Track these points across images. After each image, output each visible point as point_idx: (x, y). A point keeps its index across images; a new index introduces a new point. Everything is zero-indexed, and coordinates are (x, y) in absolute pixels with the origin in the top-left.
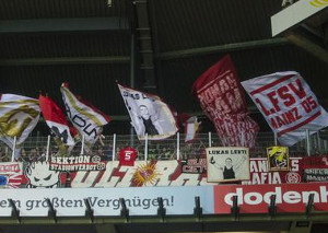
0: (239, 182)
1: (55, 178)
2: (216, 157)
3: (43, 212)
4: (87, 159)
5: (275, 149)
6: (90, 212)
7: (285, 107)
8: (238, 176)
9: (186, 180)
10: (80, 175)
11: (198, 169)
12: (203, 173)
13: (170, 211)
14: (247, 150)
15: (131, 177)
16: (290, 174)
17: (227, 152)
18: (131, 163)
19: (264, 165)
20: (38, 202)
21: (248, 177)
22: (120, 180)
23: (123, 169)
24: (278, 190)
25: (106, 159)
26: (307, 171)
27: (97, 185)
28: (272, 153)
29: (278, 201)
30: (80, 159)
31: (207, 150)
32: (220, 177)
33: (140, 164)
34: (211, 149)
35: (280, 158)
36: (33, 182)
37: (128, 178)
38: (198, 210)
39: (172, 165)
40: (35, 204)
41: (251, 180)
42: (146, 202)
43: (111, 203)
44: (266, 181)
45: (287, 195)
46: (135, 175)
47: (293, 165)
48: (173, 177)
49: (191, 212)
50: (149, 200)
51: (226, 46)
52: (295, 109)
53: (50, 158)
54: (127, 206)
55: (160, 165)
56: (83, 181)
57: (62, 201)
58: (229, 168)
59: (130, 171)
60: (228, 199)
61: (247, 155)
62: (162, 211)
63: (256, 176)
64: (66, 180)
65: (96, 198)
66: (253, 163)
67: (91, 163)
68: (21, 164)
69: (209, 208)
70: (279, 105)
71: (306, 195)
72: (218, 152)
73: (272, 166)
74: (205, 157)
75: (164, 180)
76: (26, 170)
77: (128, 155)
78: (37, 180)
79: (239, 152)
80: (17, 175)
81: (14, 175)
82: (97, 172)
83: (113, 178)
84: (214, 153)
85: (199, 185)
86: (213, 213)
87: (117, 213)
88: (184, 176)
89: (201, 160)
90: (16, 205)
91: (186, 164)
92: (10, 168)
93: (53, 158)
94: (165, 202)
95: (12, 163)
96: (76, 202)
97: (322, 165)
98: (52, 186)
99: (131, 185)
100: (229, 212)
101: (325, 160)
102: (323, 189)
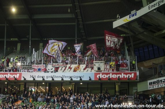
0: (101, 71)
3: (50, 79)
4: (62, 64)
6: (62, 79)
8: (101, 70)
9: (88, 70)
10: (60, 68)
12: (92, 68)
13: (83, 79)
14: (104, 62)
17: (99, 63)
19: (108, 67)
20: (49, 76)
22: (71, 70)
23: (71, 67)
24: (111, 74)
25: (67, 64)
26: (120, 68)
27: (65, 71)
30: (60, 64)
31: (94, 62)
33: (76, 65)
35: (113, 66)
36: (48, 70)
37: (73, 69)
38: (90, 79)
39: (84, 66)
40: (48, 77)
41: (104, 71)
42: (77, 77)
43: (68, 77)
44: (108, 71)
45: (113, 75)
46: (75, 69)
48: (84, 69)
49: (89, 80)
51: (104, 21)
53: (52, 64)
54: (72, 78)
55: (81, 66)
56: (61, 70)
57: (55, 76)
58: (99, 67)
59: (73, 67)
60: (98, 76)
61: (104, 64)
62: (81, 79)
64: (56, 70)
65: (64, 76)
66: (105, 66)
67: (63, 65)
68: (45, 65)
69: (93, 79)
71: (118, 75)
73: (110, 68)
75: (82, 70)
76: (46, 67)
78: (49, 70)
79: (102, 63)
80: (44, 68)
81: (43, 68)
82: (65, 68)
83: (69, 69)
84: (95, 63)
85: (91, 71)
86: (94, 80)
87: (70, 80)
88: (87, 69)
89: (92, 64)
90: (44, 77)
91: (88, 66)
92: (42, 66)
93: (53, 63)
94: (82, 77)
95: (42, 65)
96: (59, 76)
97: (124, 67)
98: (53, 71)
99: (74, 72)
100: (98, 80)
101: (124, 65)
102: (122, 74)
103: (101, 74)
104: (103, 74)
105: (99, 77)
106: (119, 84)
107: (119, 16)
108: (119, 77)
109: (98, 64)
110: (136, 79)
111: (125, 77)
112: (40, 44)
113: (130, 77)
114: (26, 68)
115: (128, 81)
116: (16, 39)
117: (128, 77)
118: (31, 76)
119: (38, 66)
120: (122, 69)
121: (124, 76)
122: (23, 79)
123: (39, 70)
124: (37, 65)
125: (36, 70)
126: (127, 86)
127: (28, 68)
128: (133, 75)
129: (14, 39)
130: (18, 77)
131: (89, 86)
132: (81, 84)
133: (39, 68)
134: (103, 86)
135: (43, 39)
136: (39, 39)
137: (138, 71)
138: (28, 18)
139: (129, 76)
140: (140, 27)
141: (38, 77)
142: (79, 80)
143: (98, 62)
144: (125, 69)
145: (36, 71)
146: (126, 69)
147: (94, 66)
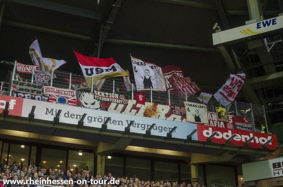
2: (190, 107)
4: (117, 96)
5: (220, 109)
6: (128, 130)
8: (202, 122)
9: (174, 119)
10: (113, 105)
11: (181, 113)
12: (184, 116)
14: (206, 106)
15: (144, 111)
16: (228, 124)
17: (196, 106)
18: (143, 103)
19: (215, 117)
20: (95, 118)
21: (207, 122)
22: (137, 112)
23: (139, 105)
24: (230, 132)
25: (128, 97)
26: (237, 123)
27: (123, 112)
28: (218, 111)
30: (112, 95)
33: (149, 105)
34: (186, 103)
35: (223, 114)
37: (142, 111)
39: (167, 109)
40: (93, 119)
41: (209, 124)
44: (217, 126)
46: (146, 110)
48: (168, 115)
49: (184, 138)
55: (160, 107)
56: (115, 109)
58: (197, 115)
59: (142, 108)
60: (204, 133)
61: (206, 109)
62: (169, 135)
63: (211, 122)
64: (105, 106)
66: (209, 114)
68: (75, 92)
69: (195, 137)
72: (191, 105)
73: (219, 118)
74: (184, 106)
75: (163, 117)
77: (141, 97)
78: (86, 104)
79: (202, 107)
80: (73, 98)
81: (71, 98)
82: (123, 105)
83: (133, 110)
84: (189, 105)
86: (197, 140)
87: (144, 132)
88: (173, 116)
91: (174, 109)
92: (69, 94)
93: (95, 92)
95: (70, 90)
96: (119, 122)
98: (97, 109)
100: (206, 141)
102: (251, 135)
103: (210, 129)
109: (195, 108)
111: (257, 142)
114: (28, 91)
117: (261, 142)
118: (47, 109)
119: (58, 92)
120: (242, 127)
123: (62, 101)
124: (56, 89)
125: (55, 100)
127: (33, 91)
130: (12, 108)
133: (61, 95)
143: (195, 104)
144: (247, 128)
147: (187, 112)
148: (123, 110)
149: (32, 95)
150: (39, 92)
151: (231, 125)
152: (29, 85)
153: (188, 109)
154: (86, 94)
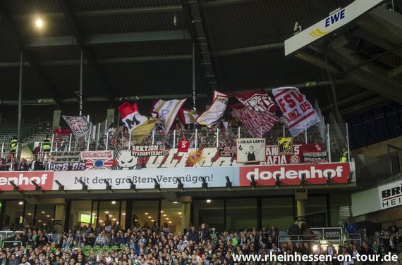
0: (258, 163)
1: (135, 161)
2: (243, 145)
3: (127, 186)
4: (156, 148)
5: (283, 140)
6: (157, 186)
7: (290, 109)
8: (257, 159)
9: (222, 162)
10: (152, 159)
11: (231, 154)
12: (234, 157)
13: (211, 184)
14: (264, 139)
15: (186, 159)
16: (293, 157)
17: (251, 142)
18: (185, 150)
19: (275, 151)
20: (123, 180)
21: (264, 159)
22: (178, 162)
23: (180, 154)
24: (283, 169)
25: (169, 147)
26: (305, 154)
27: (163, 166)
28: (281, 142)
29: (282, 177)
30: (151, 148)
31: (237, 140)
32: (246, 160)
33: (192, 151)
34: (239, 140)
36: (121, 164)
37: (184, 160)
38: (229, 184)
39: (213, 151)
40: (121, 180)
41: (266, 161)
42: (195, 179)
43: (171, 180)
44: (277, 163)
45: (288, 172)
46: (188, 158)
47: (295, 150)
48: (214, 160)
49: (224, 185)
50: (196, 178)
51: (263, 47)
52: (296, 110)
53: (131, 148)
54: (182, 182)
55: (206, 151)
56: (154, 163)
57: (139, 178)
58: (251, 153)
59: (185, 156)
60: (248, 176)
62: (205, 185)
63: (270, 158)
64: (142, 163)
65: (162, 176)
66: (268, 149)
67: (159, 150)
68: (112, 152)
69: (236, 182)
70: (285, 107)
71: (301, 172)
72: (244, 142)
73: (280, 151)
74: (235, 145)
75: (208, 162)
76: (116, 155)
77: (184, 144)
78: (123, 163)
79: (259, 141)
80: (110, 159)
81: (107, 159)
82: (163, 157)
83: (174, 161)
84: (242, 142)
85: (231, 165)
86: (239, 185)
87: (176, 186)
88: (221, 159)
89: (233, 147)
90: (110, 181)
91: (223, 150)
92: (105, 155)
93: (134, 147)
94: (207, 179)
95: (106, 151)
96: (148, 179)
97: (316, 150)
98: (133, 167)
99: (187, 166)
100: (249, 185)
101: (317, 146)
102: (313, 168)
103: (257, 170)
104: (261, 169)
105: (252, 177)
106: (305, 196)
107: (300, 27)
108: (304, 175)
109: (249, 144)
110: (349, 181)
111: (320, 176)
112: (108, 110)
113: (332, 176)
114: (65, 160)
115: (327, 186)
116: (51, 100)
117: (326, 176)
118: (76, 178)
119: (95, 155)
120: (312, 157)
121: (317, 174)
122: (55, 187)
123: (99, 164)
124: (92, 152)
125: (92, 164)
126: (325, 205)
127: (70, 159)
128: (339, 169)
129: (45, 101)
130: (43, 183)
131: (227, 208)
132: (209, 201)
133: (97, 158)
134: (263, 207)
135: (116, 99)
136: (106, 99)
137: (353, 159)
138: (75, 43)
139: (329, 174)
140: (352, 55)
141: (95, 181)
142: (201, 186)
143: (249, 139)
144: (319, 157)
145: (91, 167)
146: (322, 157)
147: (239, 151)
148: (163, 162)
149: (69, 164)
150: (77, 159)
151: (297, 157)
152: (66, 154)
153: (240, 146)
154: (124, 152)
